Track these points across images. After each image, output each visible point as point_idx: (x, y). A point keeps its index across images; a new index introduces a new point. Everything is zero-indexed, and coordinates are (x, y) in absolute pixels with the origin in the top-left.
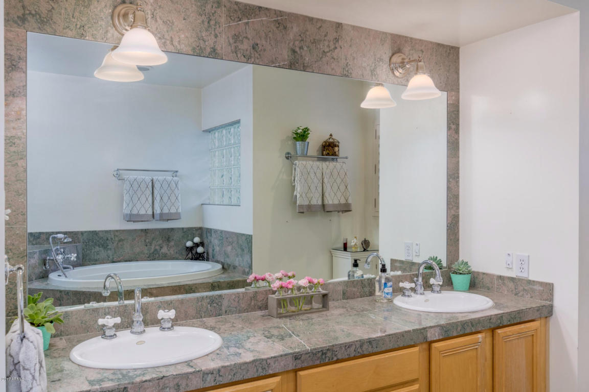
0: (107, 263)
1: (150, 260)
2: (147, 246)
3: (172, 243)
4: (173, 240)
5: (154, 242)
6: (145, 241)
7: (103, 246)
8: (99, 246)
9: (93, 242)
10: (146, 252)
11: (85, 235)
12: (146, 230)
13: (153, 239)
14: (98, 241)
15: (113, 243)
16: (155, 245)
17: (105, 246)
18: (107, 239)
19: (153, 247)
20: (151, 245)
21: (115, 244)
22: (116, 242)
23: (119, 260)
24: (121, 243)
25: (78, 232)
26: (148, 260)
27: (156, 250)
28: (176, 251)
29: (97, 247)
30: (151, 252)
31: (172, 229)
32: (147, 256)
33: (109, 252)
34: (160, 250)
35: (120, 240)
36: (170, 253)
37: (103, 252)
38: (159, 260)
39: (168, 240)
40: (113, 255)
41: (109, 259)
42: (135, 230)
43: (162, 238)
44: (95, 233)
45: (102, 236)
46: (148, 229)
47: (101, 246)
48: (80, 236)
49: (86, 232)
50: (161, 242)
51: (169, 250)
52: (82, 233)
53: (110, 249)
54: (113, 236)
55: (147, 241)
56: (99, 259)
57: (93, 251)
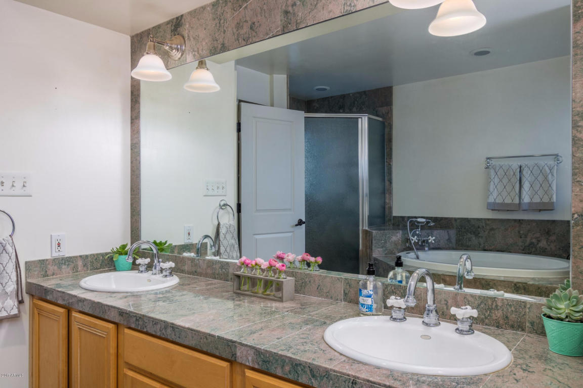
0: (478, 250)
1: (525, 253)
2: (521, 237)
3: (553, 238)
4: (554, 233)
5: (529, 234)
6: (519, 232)
7: (474, 233)
8: (470, 233)
9: (465, 228)
10: (520, 244)
11: (458, 221)
12: (520, 220)
13: (529, 231)
14: (470, 228)
15: (484, 231)
16: (532, 238)
17: (477, 235)
18: (479, 227)
19: (528, 240)
20: (526, 238)
21: (486, 233)
22: (488, 231)
23: (490, 248)
24: (493, 232)
25: (452, 218)
26: (523, 253)
27: (532, 243)
28: (558, 247)
29: (469, 234)
30: (526, 245)
31: (554, 222)
32: (522, 248)
33: (480, 239)
34: (538, 244)
35: (492, 229)
36: (551, 249)
37: (474, 238)
38: (536, 254)
39: (548, 233)
40: (484, 244)
41: (481, 246)
42: (508, 220)
43: (540, 230)
44: (467, 220)
45: (473, 223)
46: (522, 220)
47: (472, 233)
48: (454, 222)
49: (459, 219)
50: (538, 235)
51: (549, 245)
52: (456, 219)
53: (482, 237)
54: (484, 225)
55: (522, 232)
56: (471, 245)
57: (465, 237)
